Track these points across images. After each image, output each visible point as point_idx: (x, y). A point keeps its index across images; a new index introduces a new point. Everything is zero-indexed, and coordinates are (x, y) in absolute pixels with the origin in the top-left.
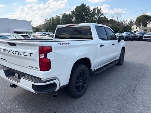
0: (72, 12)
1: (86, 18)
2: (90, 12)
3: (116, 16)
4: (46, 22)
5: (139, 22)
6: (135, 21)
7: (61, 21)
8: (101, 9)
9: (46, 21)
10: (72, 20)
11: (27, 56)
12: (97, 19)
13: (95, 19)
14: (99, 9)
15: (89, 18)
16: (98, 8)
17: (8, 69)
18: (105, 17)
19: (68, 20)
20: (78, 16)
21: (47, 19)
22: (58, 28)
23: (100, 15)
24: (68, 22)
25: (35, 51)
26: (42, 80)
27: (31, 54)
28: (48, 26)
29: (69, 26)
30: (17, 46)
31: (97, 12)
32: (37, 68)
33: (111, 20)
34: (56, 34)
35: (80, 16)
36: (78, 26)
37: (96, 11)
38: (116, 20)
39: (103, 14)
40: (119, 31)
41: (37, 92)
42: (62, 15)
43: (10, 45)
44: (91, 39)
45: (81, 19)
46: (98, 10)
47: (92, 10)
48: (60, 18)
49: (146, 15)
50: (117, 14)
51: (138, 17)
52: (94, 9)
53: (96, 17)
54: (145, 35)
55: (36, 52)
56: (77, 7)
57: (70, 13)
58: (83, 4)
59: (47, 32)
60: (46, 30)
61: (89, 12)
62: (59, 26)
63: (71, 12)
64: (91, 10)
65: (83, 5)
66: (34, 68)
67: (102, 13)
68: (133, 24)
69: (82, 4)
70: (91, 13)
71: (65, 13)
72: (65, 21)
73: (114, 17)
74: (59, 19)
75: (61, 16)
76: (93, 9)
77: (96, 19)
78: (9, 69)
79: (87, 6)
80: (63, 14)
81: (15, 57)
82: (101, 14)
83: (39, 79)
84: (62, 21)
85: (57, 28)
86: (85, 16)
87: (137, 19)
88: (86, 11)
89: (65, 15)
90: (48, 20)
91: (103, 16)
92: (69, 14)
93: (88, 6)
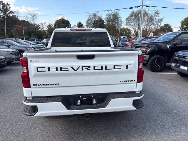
6: (54, 26)
8: (8, 4)
12: (6, 17)
14: (6, 4)
16: (4, 2)
23: (9, 13)
29: (77, 30)
31: (3, 7)
32: (133, 81)
36: (91, 31)
38: (32, 22)
39: (12, 12)
49: (64, 19)
67: (11, 10)
73: (29, 18)
82: (9, 11)
85: (54, 32)
87: (55, 22)
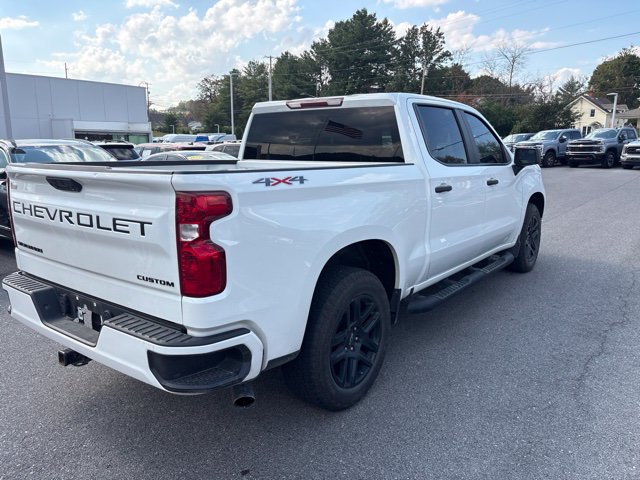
0: (315, 46)
1: (375, 73)
2: (395, 46)
3: (504, 62)
4: (208, 90)
5: (604, 88)
7: (270, 87)
8: (440, 31)
9: (209, 86)
10: (315, 81)
11: (128, 232)
12: (425, 74)
13: (414, 76)
14: (434, 33)
15: (389, 72)
16: (428, 29)
17: (49, 287)
18: (457, 68)
19: (298, 80)
20: (340, 66)
21: (213, 79)
22: (255, 116)
23: (438, 60)
24: (302, 88)
25: (161, 212)
26: (189, 332)
27: (142, 224)
28: (217, 106)
29: (303, 106)
30: (86, 191)
31: (425, 44)
32: (168, 283)
33: (485, 80)
34: (248, 140)
35: (353, 64)
36: (341, 105)
37: (421, 42)
38: (505, 79)
39: (447, 54)
40: (517, 127)
41: (168, 384)
42: (274, 61)
43: (58, 187)
44: (398, 159)
45: (355, 78)
46: (427, 35)
47: (402, 39)
48: (267, 74)
49: (634, 56)
50: (509, 55)
51: (599, 67)
52: (413, 33)
53: (418, 65)
54: (630, 145)
55: (165, 217)
56: (337, 25)
57: (309, 49)
58: (365, 12)
59: (213, 130)
60: (208, 122)
61: (389, 48)
62: (260, 107)
63: (313, 47)
64: (397, 37)
65: (362, 18)
66: (154, 285)
67: (444, 50)
68: (576, 97)
69: (358, 12)
70: (396, 52)
71: (287, 53)
72: (286, 87)
73: (497, 68)
74: (264, 79)
75: (270, 64)
76: (405, 34)
77: (421, 75)
78: (51, 290)
79: (380, 20)
80: (280, 56)
81: (79, 236)
82: (439, 54)
83: (176, 332)
84: (273, 84)
85: (252, 115)
86: (373, 62)
88: (376, 44)
89: (286, 61)
90: (216, 83)
91: (447, 64)
92: (306, 57)
93: (386, 22)
